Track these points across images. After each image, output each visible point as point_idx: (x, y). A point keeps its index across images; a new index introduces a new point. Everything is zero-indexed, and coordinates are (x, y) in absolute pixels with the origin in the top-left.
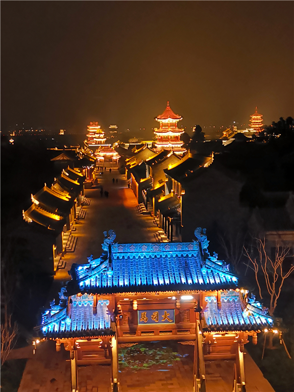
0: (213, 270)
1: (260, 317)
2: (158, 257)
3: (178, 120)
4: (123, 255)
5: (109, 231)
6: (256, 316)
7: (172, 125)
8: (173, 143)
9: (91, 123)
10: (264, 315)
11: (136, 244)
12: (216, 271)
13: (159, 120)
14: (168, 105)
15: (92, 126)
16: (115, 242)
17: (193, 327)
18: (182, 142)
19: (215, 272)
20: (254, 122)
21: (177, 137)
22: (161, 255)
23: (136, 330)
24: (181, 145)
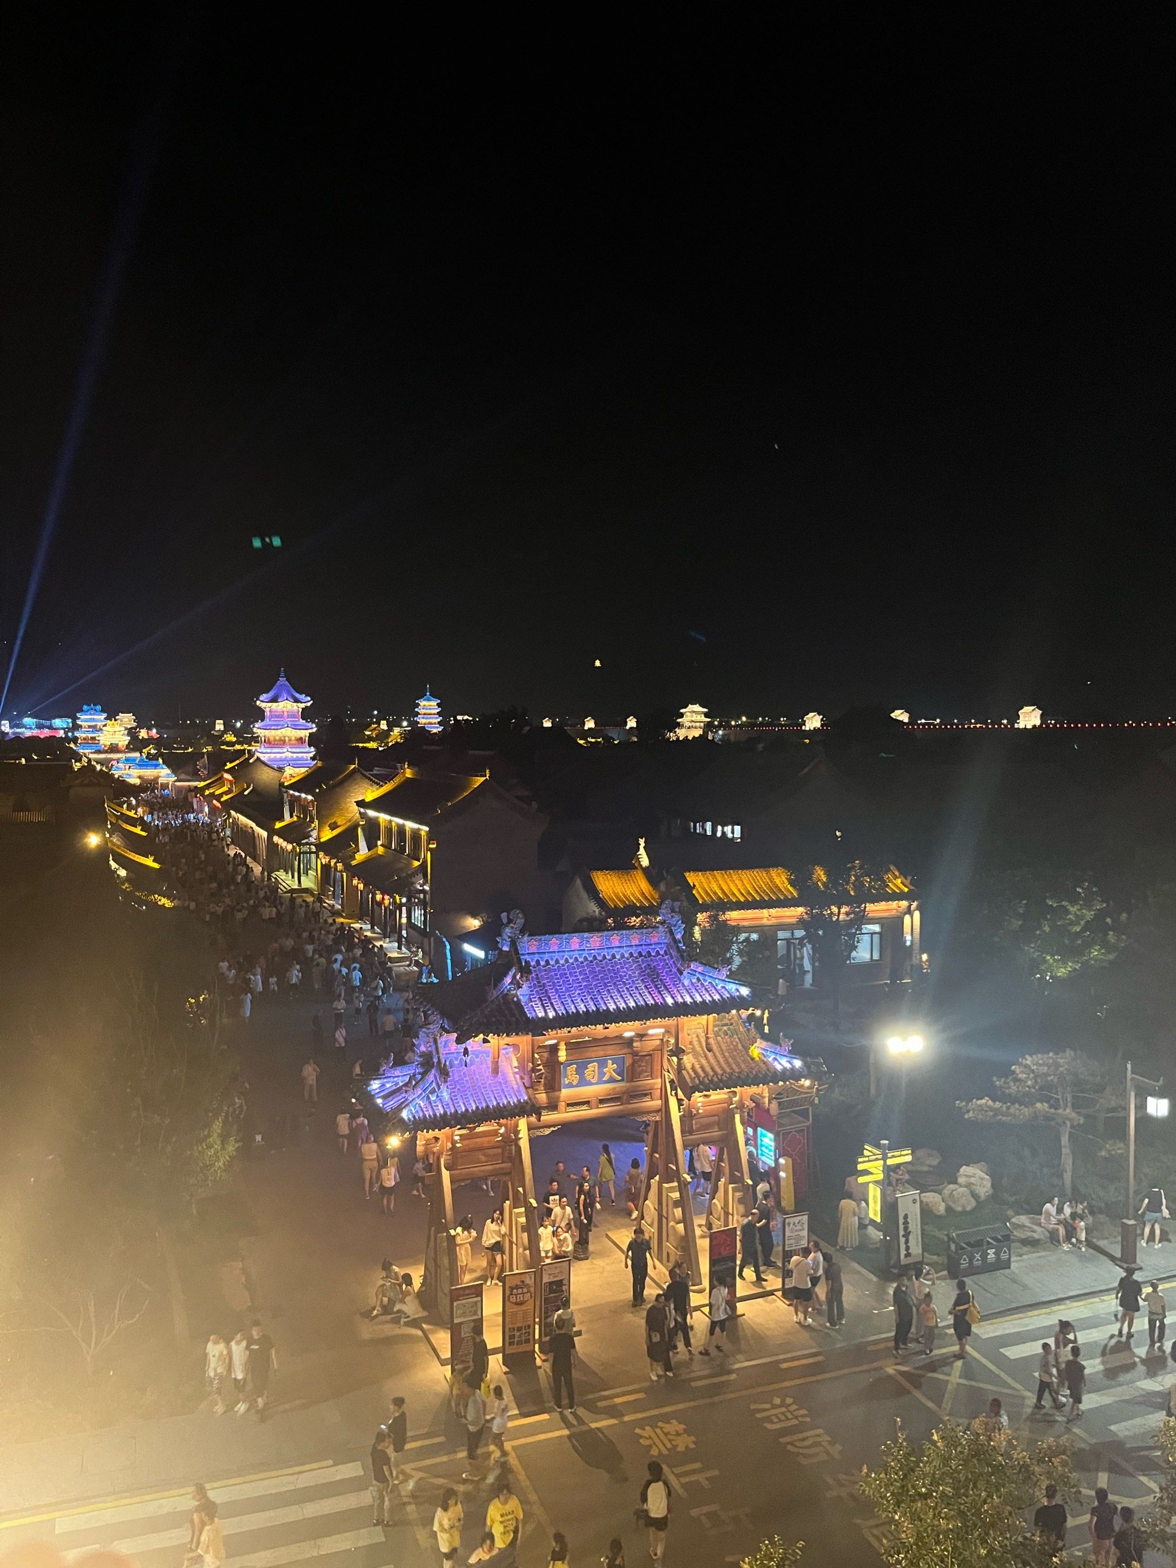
0: (701, 978)
1: (778, 1057)
2: (600, 958)
3: (303, 705)
4: (537, 957)
5: (512, 912)
6: (769, 1057)
7: (292, 715)
8: (294, 750)
9: (85, 707)
10: (786, 1053)
11: (561, 936)
12: (707, 978)
13: (263, 705)
14: (282, 674)
15: (86, 712)
16: (522, 931)
17: (656, 1087)
18: (313, 749)
19: (705, 980)
20: (425, 714)
21: (301, 740)
22: (604, 956)
23: (557, 1102)
24: (311, 755)
